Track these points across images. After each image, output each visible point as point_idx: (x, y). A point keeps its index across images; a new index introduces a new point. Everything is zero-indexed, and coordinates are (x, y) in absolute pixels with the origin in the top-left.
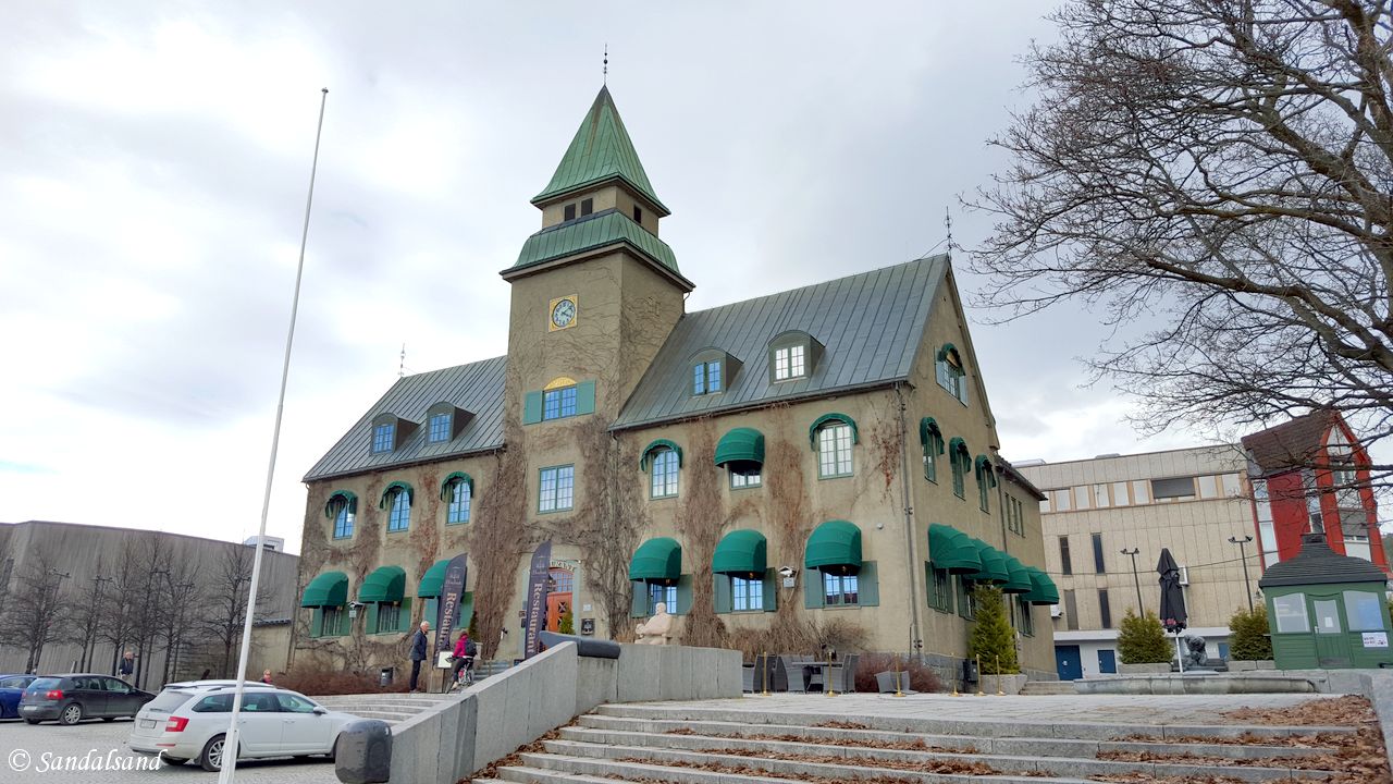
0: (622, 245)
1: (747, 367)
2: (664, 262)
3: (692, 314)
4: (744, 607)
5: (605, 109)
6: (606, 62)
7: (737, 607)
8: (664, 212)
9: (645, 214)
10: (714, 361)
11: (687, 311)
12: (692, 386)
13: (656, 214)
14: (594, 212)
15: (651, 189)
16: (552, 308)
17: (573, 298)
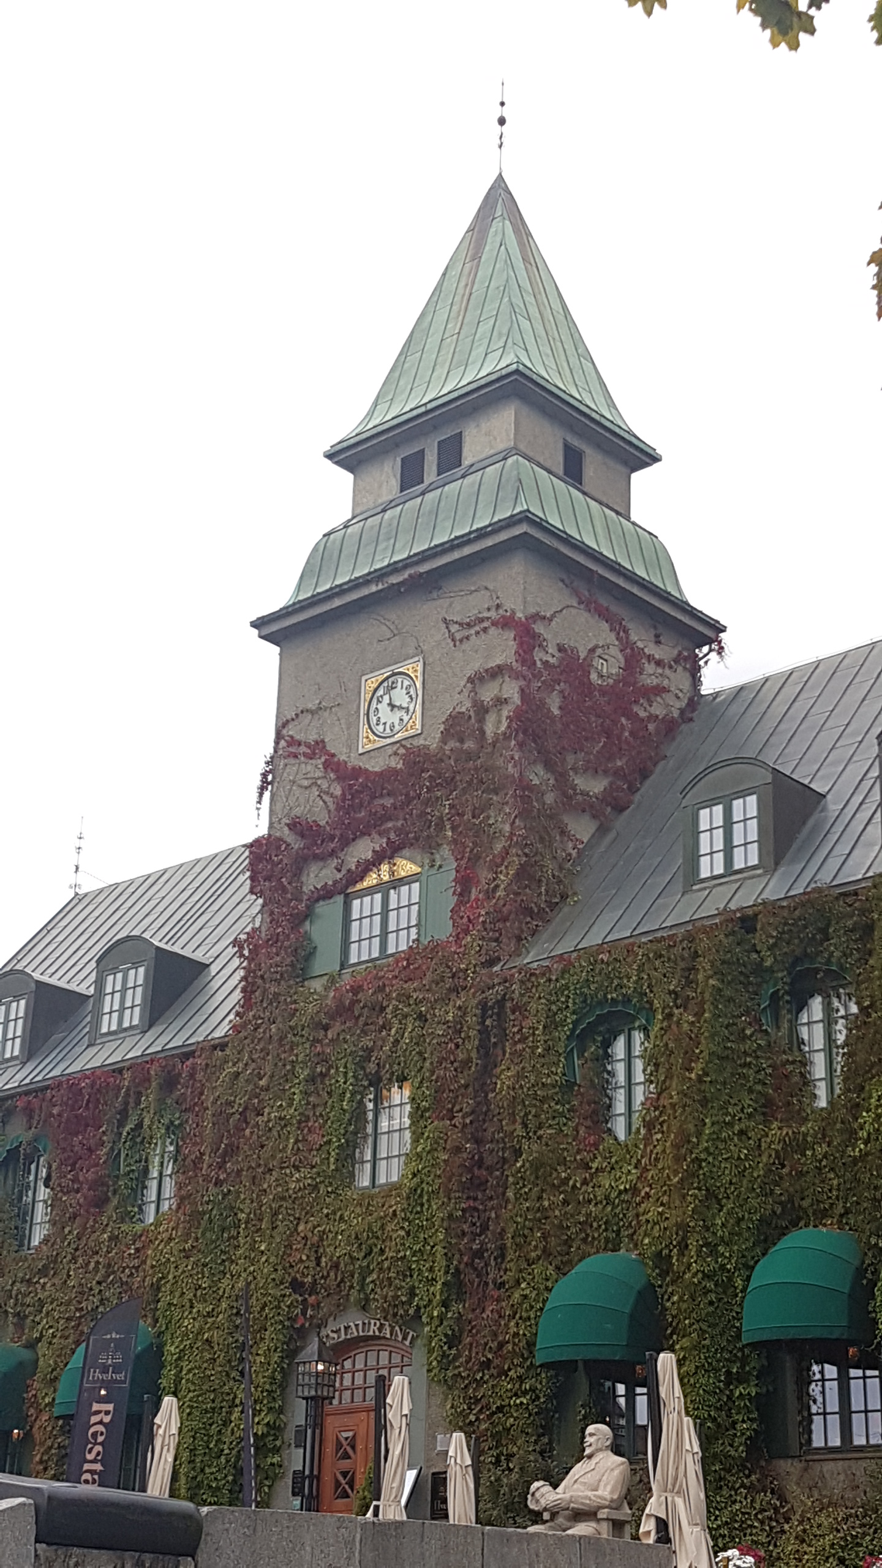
0: (523, 528)
1: (833, 806)
2: (641, 572)
3: (717, 694)
4: (836, 1441)
5: (501, 227)
6: (502, 121)
7: (818, 1442)
8: (646, 457)
9: (593, 465)
10: (743, 794)
11: (706, 689)
12: (693, 858)
13: (625, 463)
14: (466, 462)
15: (611, 404)
16: (365, 696)
17: (414, 668)
